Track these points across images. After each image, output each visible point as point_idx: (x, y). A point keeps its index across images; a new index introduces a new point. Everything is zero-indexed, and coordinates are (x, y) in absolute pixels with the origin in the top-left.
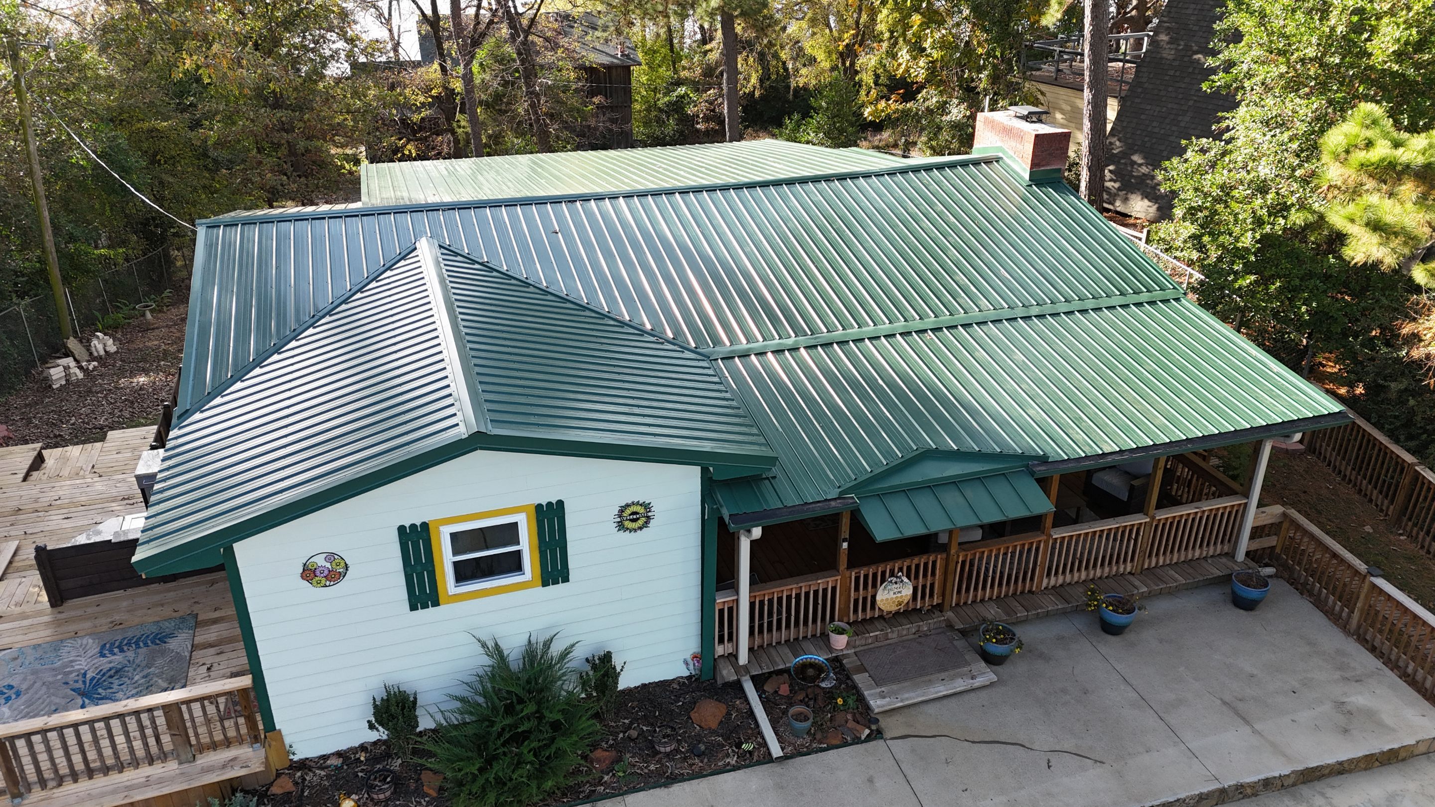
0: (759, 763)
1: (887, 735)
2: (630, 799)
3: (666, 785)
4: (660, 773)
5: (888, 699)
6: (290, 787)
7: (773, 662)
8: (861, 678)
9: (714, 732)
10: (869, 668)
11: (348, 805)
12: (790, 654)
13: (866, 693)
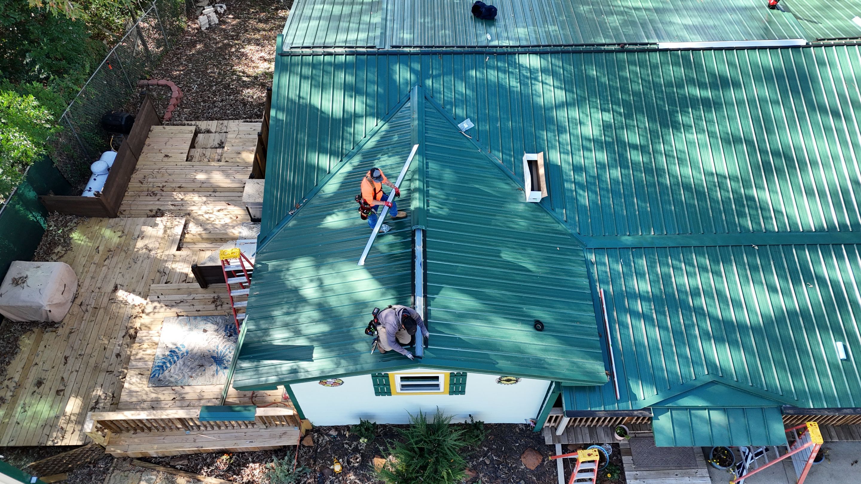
5: (638, 481)
6: (311, 444)
7: (576, 438)
8: (626, 459)
9: (532, 471)
10: (633, 453)
11: (337, 468)
12: (588, 435)
13: (626, 473)
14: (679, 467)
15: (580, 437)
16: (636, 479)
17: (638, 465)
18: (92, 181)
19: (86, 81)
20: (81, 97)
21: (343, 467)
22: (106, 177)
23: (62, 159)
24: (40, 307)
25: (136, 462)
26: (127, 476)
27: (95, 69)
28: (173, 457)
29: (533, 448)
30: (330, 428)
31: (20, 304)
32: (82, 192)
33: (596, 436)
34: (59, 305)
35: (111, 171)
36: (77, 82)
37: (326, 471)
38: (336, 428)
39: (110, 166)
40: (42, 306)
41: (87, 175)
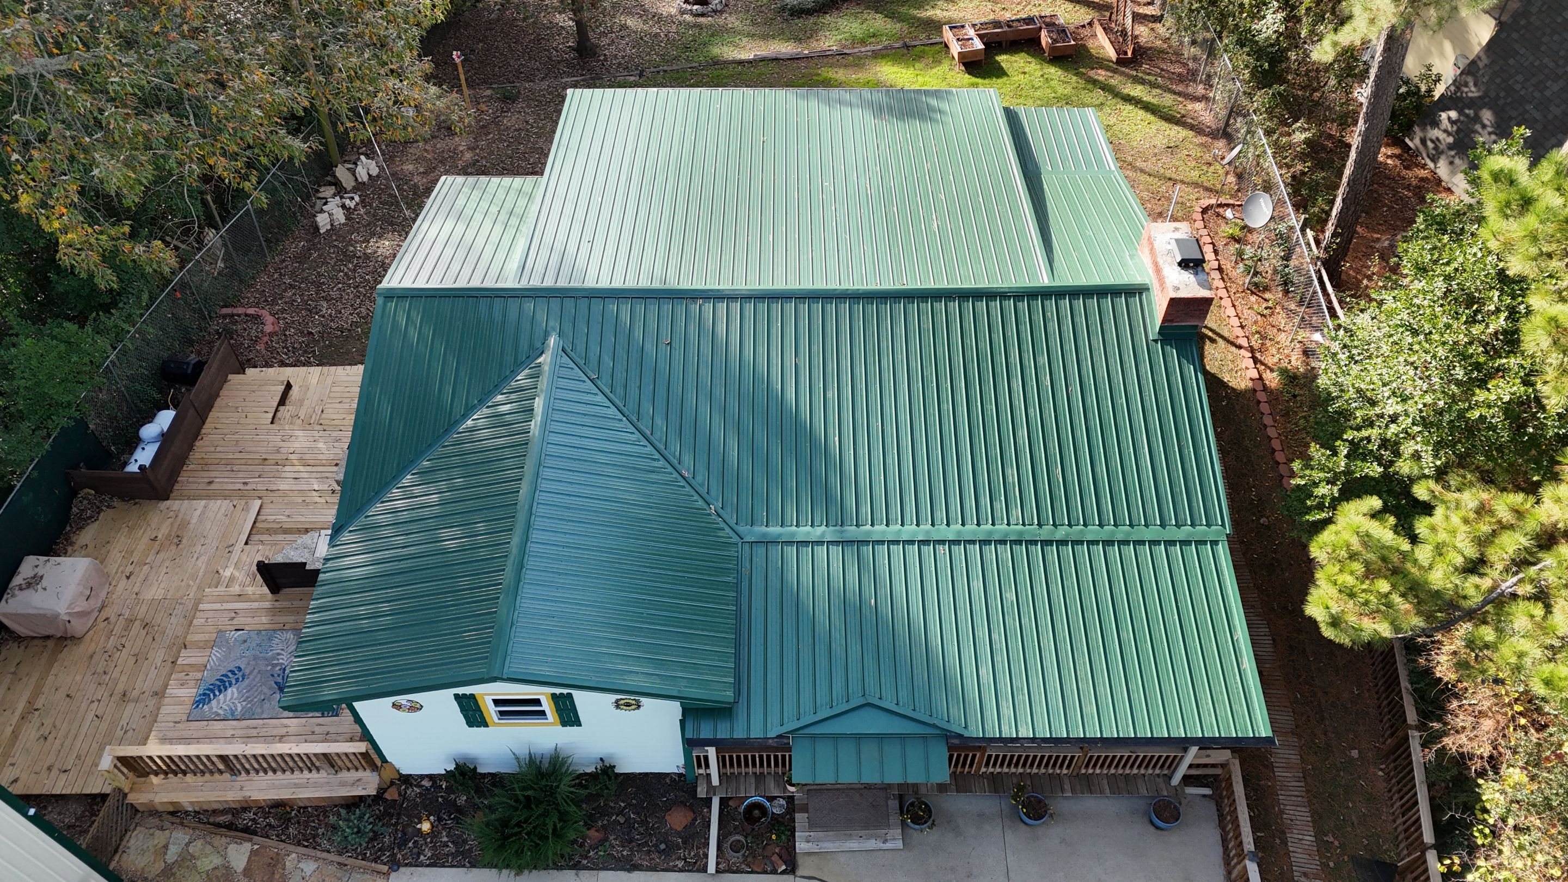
0: (698, 871)
1: (799, 873)
2: (603, 874)
3: (629, 871)
4: (628, 859)
5: (810, 844)
6: (396, 797)
7: (738, 790)
8: (800, 817)
9: (678, 834)
10: (811, 809)
11: (426, 827)
12: (753, 786)
13: (797, 834)
14: (866, 827)
15: (742, 788)
16: (808, 842)
17: (812, 826)
18: (139, 450)
19: (142, 315)
20: (133, 337)
21: (433, 826)
22: (157, 445)
23: (102, 420)
24: (56, 616)
25: (165, 816)
26: (152, 835)
27: (156, 299)
28: (214, 812)
29: (683, 803)
30: (422, 777)
31: (31, 611)
32: (126, 464)
33: (762, 788)
34: (83, 614)
35: (166, 438)
36: (129, 319)
37: (410, 830)
38: (431, 777)
39: (165, 430)
40: (60, 614)
41: (134, 442)
